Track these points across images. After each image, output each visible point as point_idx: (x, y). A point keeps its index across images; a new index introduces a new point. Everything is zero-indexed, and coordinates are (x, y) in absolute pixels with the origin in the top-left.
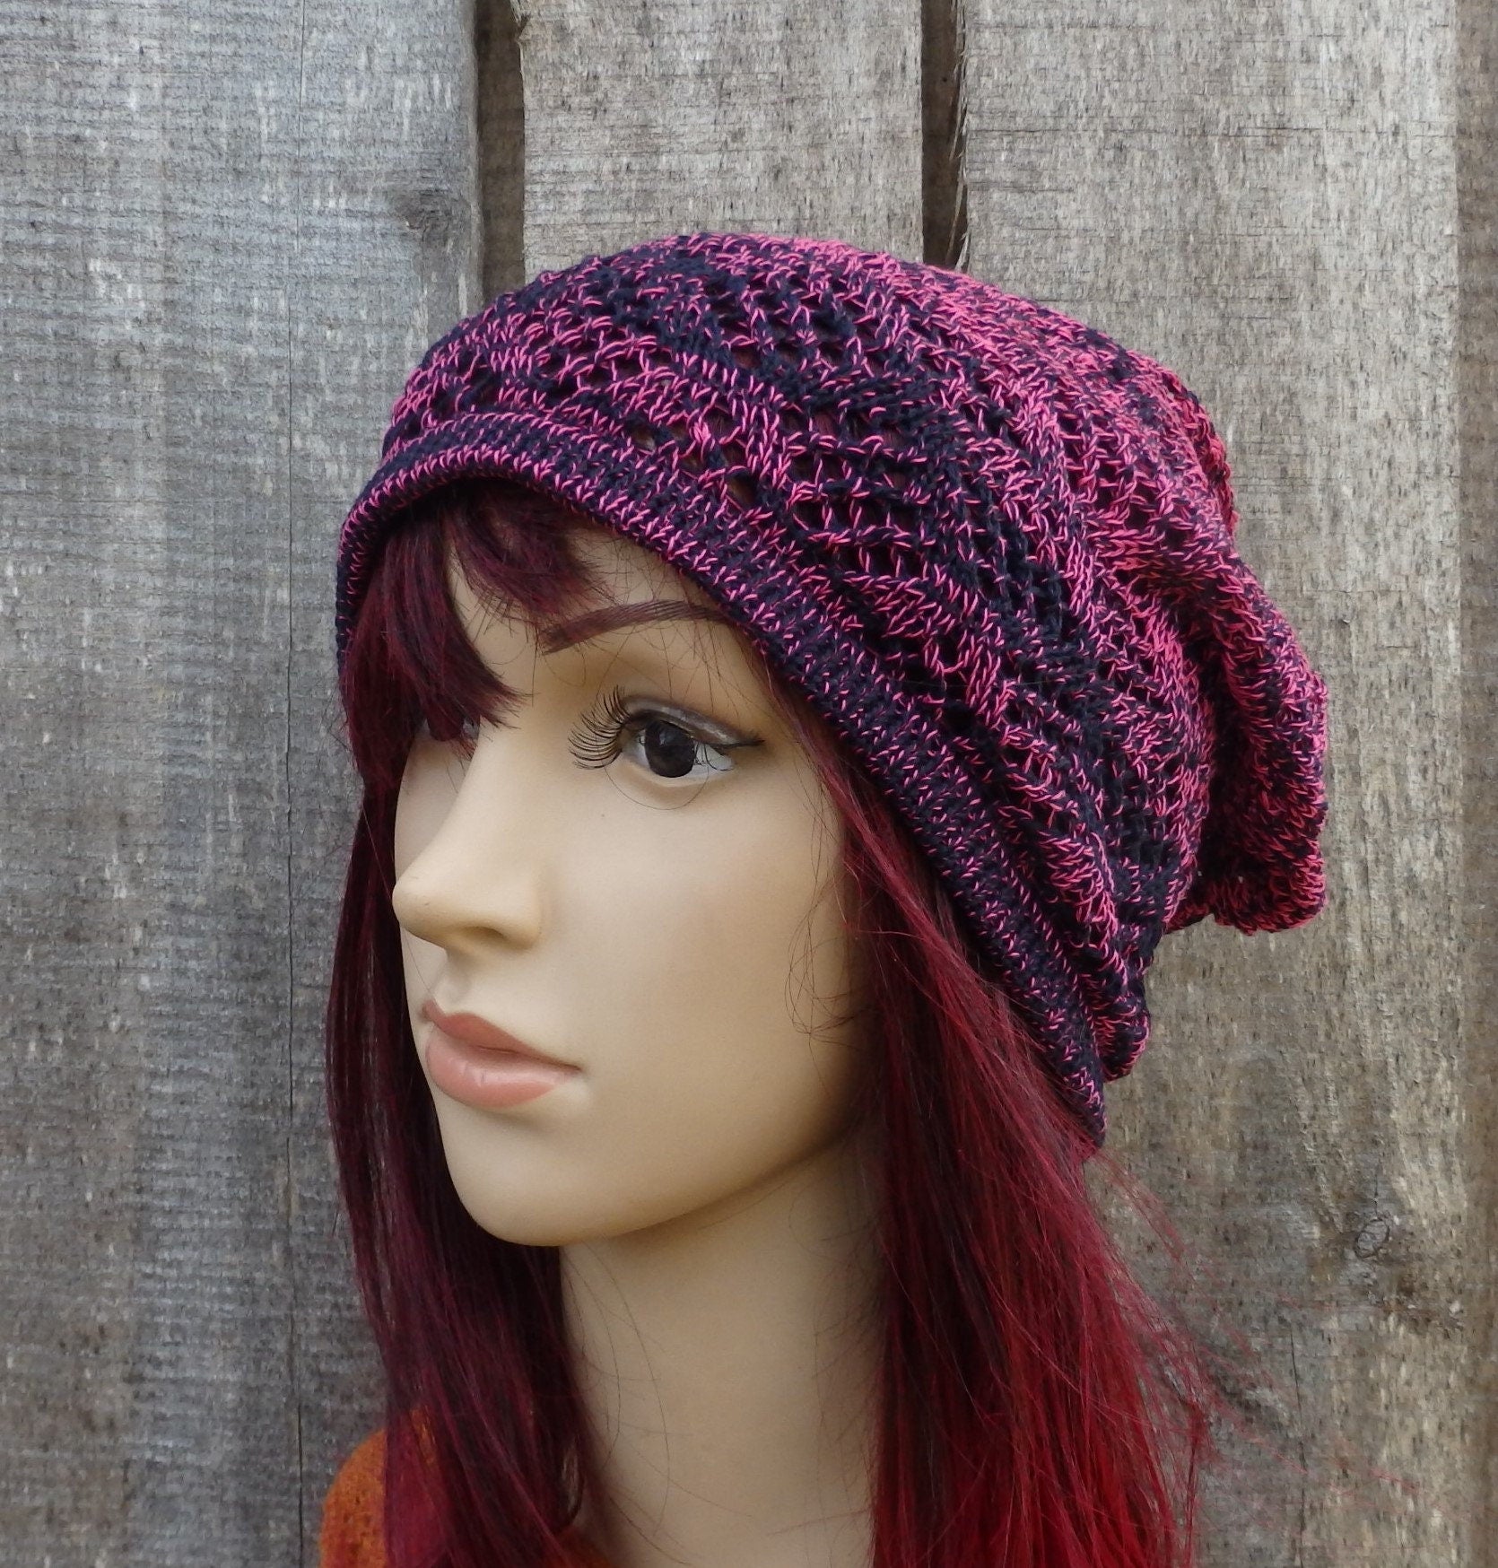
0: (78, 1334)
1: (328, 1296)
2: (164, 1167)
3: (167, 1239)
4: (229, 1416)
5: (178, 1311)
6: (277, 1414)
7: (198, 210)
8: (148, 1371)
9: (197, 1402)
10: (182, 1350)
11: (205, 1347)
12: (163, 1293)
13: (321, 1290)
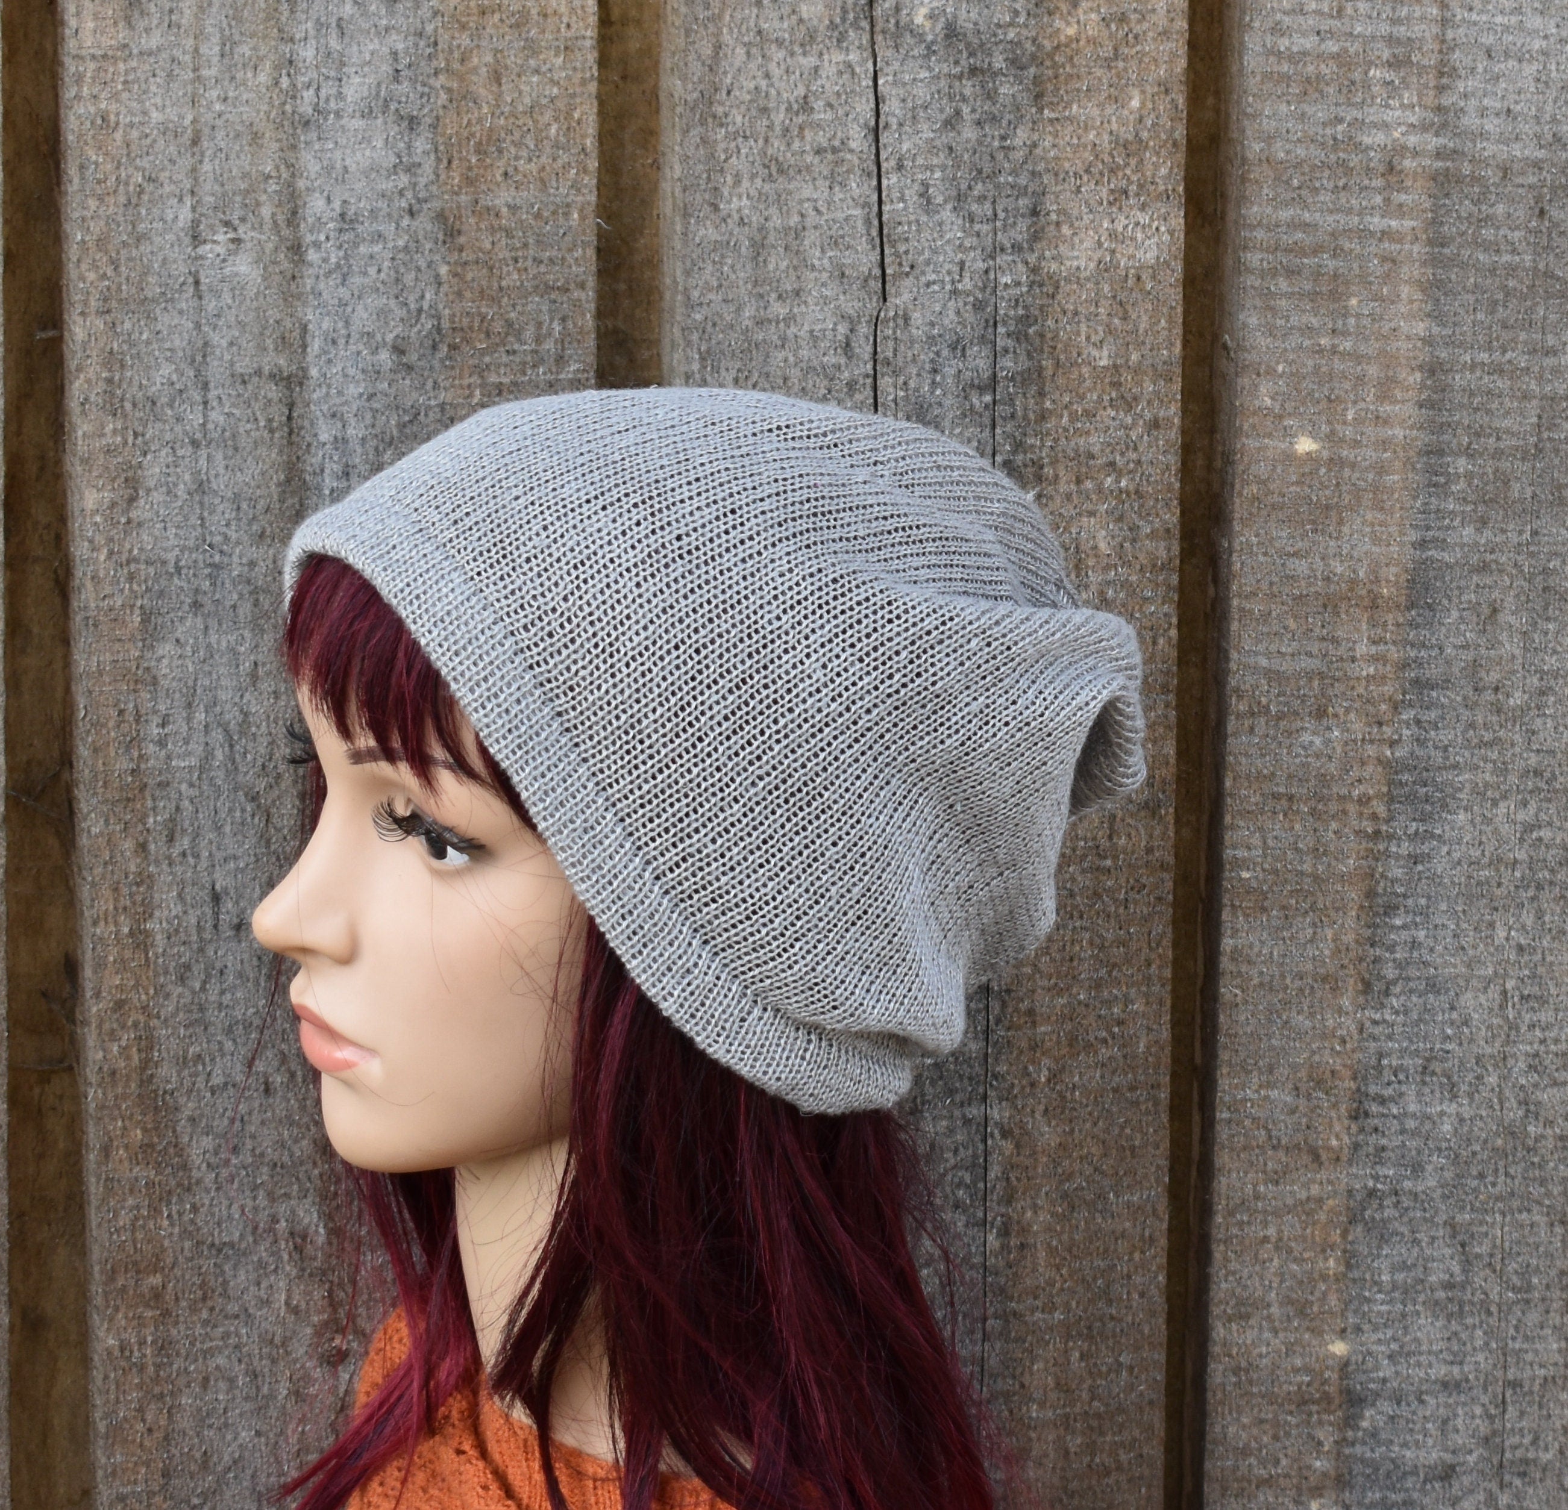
0: (1311, 1078)
1: (1538, 1033)
2: (1398, 922)
3: (1397, 989)
4: (1444, 1145)
5: (1403, 1051)
6: (1486, 1141)
7: (1474, 17)
8: (1374, 1108)
9: (1415, 1133)
10: (1404, 1088)
11: (1424, 1083)
12: (1390, 1037)
13: (1532, 1027)
